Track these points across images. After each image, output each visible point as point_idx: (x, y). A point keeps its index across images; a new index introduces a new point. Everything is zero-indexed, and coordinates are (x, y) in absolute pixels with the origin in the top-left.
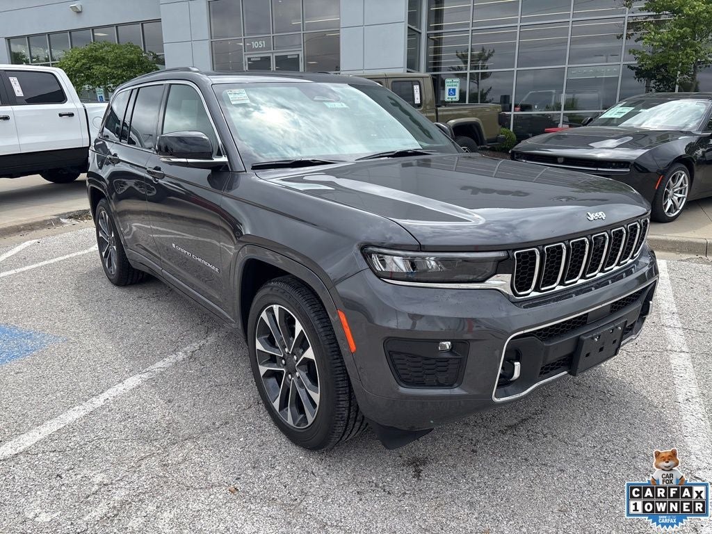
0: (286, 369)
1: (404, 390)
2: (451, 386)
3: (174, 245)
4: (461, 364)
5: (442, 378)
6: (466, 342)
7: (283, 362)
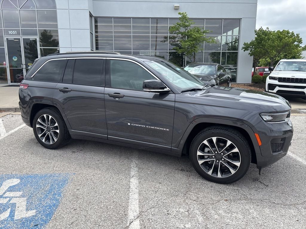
0: (215, 159)
1: (274, 154)
2: (280, 151)
3: (129, 124)
4: (283, 144)
5: (277, 150)
6: (285, 138)
7: (214, 157)
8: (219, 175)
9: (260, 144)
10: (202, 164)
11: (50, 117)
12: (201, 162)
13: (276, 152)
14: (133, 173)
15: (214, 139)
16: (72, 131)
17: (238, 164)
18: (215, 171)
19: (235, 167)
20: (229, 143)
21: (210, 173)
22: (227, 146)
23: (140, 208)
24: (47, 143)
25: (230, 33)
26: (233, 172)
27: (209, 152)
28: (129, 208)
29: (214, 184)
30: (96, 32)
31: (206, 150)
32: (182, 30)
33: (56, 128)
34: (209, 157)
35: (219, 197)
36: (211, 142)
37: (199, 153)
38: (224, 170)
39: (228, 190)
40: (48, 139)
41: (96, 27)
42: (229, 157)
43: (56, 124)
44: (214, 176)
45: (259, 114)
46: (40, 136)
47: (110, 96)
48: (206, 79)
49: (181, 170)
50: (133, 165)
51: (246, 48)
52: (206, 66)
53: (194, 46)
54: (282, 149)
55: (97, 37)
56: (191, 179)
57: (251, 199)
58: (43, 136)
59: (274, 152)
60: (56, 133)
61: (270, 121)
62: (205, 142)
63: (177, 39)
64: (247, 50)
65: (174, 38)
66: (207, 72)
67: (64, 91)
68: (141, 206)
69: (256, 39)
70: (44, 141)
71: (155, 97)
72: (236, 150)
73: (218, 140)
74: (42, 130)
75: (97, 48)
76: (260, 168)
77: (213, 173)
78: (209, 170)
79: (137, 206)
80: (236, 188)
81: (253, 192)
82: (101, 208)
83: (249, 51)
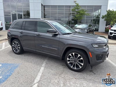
0: (74, 62)
3: (43, 46)
8: (75, 68)
9: (91, 57)
10: (69, 63)
11: (17, 42)
12: (68, 62)
13: (98, 60)
14: (43, 65)
15: (73, 54)
16: (24, 48)
17: (82, 64)
18: (74, 66)
19: (81, 65)
20: (79, 55)
21: (72, 67)
22: (78, 56)
23: (40, 79)
24: (16, 52)
25: (97, 11)
26: (80, 67)
27: (72, 59)
28: (36, 78)
29: (73, 72)
30: (44, 11)
31: (71, 58)
32: (77, 10)
33: (19, 47)
34: (72, 61)
35: (73, 77)
36: (72, 55)
37: (68, 59)
38: (77, 66)
39: (78, 74)
40: (16, 50)
41: (44, 9)
42: (79, 61)
43: (19, 45)
44: (73, 68)
45: (92, 44)
46: (14, 49)
47: (37, 35)
48: (83, 30)
49: (63, 65)
50: (45, 62)
51: (103, 18)
52: (85, 25)
53: (81, 17)
54: (101, 59)
55: (44, 13)
56: (65, 69)
57: (86, 79)
58: (15, 49)
59: (97, 60)
60: (19, 48)
61: (97, 47)
62: (70, 55)
63: (75, 14)
64: (104, 18)
65: (74, 13)
66: (85, 27)
67: (21, 33)
68: (41, 78)
69: (107, 14)
70: (15, 51)
71: (53, 36)
72: (82, 59)
73: (75, 54)
74: (15, 47)
75: (44, 17)
76: (92, 67)
77: (73, 67)
78: (72, 66)
79: (39, 78)
80: (81, 74)
81: (88, 76)
82: (26, 78)
83: (104, 19)
